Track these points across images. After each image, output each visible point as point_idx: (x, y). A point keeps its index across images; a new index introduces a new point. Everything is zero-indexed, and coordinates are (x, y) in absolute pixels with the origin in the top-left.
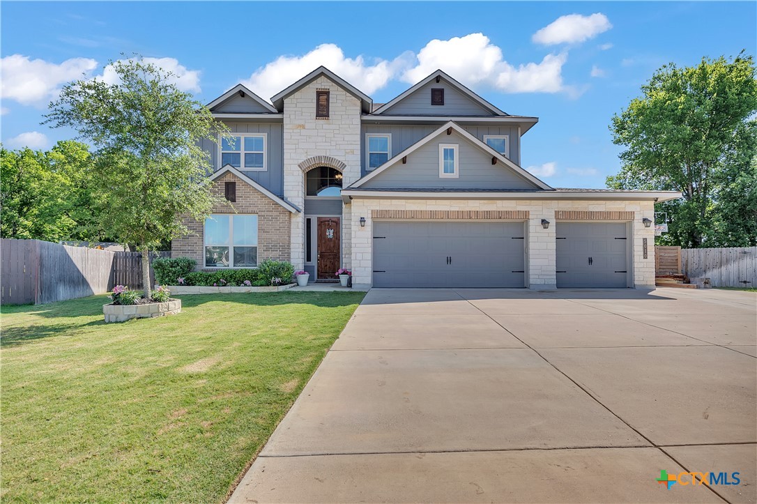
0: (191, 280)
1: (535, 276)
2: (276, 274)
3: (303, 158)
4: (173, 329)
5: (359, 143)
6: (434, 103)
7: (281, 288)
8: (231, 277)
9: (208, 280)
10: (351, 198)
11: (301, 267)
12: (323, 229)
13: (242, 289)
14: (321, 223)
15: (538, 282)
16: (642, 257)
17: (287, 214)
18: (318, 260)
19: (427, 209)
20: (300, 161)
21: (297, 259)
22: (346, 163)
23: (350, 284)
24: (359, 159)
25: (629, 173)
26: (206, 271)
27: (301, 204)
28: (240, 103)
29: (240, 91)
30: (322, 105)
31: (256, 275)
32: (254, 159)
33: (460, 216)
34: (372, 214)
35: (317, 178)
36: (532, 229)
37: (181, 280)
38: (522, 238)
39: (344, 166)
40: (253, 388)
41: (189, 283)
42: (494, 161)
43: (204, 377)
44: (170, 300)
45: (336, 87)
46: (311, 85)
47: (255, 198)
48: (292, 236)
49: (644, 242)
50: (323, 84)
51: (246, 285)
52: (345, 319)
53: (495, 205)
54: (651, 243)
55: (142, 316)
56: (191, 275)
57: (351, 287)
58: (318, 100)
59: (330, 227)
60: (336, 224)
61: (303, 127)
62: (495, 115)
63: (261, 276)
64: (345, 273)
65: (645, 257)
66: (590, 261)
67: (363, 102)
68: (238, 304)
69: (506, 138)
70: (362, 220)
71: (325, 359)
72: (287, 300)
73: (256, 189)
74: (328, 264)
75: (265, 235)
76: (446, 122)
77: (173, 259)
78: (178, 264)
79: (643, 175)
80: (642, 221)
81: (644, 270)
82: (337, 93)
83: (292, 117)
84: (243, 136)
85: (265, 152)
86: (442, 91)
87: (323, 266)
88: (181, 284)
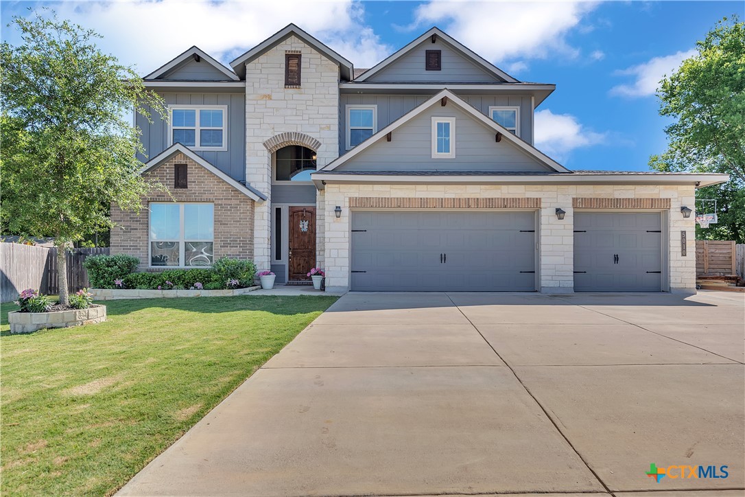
0: (132, 282)
1: (547, 278)
2: (233, 275)
3: (269, 135)
4: (85, 342)
5: (337, 116)
6: (429, 67)
7: (237, 292)
8: (179, 278)
9: (151, 282)
10: (324, 183)
11: (266, 267)
12: (296, 220)
13: (192, 293)
14: (294, 213)
15: (552, 284)
16: (681, 254)
17: (249, 202)
18: (290, 258)
19: (417, 197)
20: (266, 139)
21: (262, 256)
22: (320, 141)
23: (323, 288)
24: (337, 136)
25: (678, 152)
26: (151, 271)
27: (266, 190)
28: (194, 69)
29: (195, 55)
30: (292, 71)
31: (209, 276)
32: (211, 137)
33: (457, 204)
34: (350, 202)
35: (290, 160)
36: (544, 220)
37: (119, 282)
38: (532, 231)
39: (318, 144)
40: (142, 414)
41: (129, 285)
42: (498, 137)
43: (90, 401)
44: (92, 307)
45: (308, 48)
46: (278, 47)
47: (210, 184)
48: (255, 228)
49: (682, 235)
50: (293, 45)
51: (196, 288)
52: (297, 329)
53: (500, 191)
54: (691, 237)
55: (54, 325)
56: (130, 276)
57: (324, 290)
58: (287, 65)
59: (304, 218)
60: (311, 215)
61: (269, 97)
62: (503, 82)
63: (215, 277)
64: (318, 274)
65: (684, 254)
66: (616, 259)
67: (341, 67)
68: (179, 311)
69: (517, 109)
70: (338, 209)
71: (249, 380)
72: (240, 306)
73: (211, 173)
74: (302, 262)
75: (222, 228)
76: (439, 91)
77: (111, 256)
78: (115, 263)
79: (695, 154)
80: (680, 210)
81: (682, 270)
82: (311, 56)
83: (256, 85)
84: (197, 109)
85: (224, 128)
86: (438, 53)
87: (295, 266)
88: (119, 287)
